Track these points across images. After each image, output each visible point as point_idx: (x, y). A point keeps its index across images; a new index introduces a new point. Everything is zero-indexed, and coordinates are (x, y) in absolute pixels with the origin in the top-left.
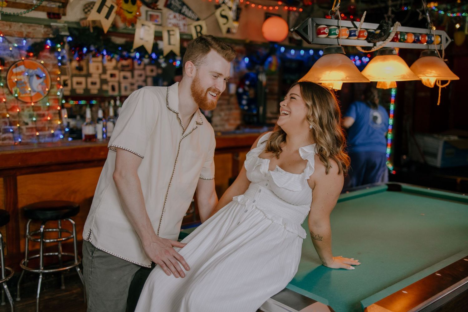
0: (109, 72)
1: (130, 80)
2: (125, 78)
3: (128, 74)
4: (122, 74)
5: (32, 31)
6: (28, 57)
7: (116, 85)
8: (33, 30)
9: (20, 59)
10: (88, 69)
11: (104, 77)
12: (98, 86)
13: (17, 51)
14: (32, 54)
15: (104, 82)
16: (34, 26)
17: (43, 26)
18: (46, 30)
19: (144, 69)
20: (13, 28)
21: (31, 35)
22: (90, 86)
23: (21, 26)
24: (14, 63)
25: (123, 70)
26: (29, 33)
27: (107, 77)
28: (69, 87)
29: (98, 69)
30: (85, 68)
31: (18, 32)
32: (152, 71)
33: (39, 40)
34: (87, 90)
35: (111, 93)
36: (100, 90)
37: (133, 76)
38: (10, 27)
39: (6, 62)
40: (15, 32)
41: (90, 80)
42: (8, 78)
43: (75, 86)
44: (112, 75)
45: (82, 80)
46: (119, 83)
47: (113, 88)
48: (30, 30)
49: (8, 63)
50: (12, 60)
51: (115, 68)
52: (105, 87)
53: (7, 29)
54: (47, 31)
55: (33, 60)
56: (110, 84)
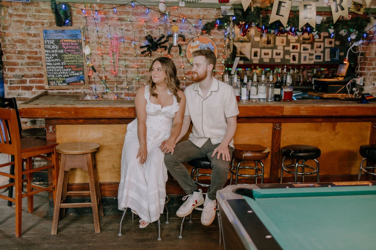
0: (291, 45)
1: (310, 51)
2: (305, 49)
3: (309, 46)
4: (303, 46)
5: (207, 14)
6: (202, 34)
7: (297, 55)
8: (208, 12)
9: (197, 36)
10: (275, 43)
11: (287, 48)
12: (281, 56)
13: (195, 29)
14: (204, 32)
15: (287, 52)
16: (209, 10)
17: (215, 9)
18: (217, 12)
19: (324, 41)
20: (193, 12)
21: (206, 17)
22: (275, 56)
23: (199, 10)
24: (192, 38)
25: (304, 43)
26: (205, 15)
27: (290, 48)
28: (258, 58)
29: (283, 42)
30: (272, 42)
31: (197, 15)
32: (331, 43)
33: (211, 21)
34: (272, 59)
35: (292, 62)
36: (283, 59)
37: (312, 48)
38: (192, 11)
39: (186, 38)
40: (194, 15)
41: (275, 51)
42: (187, 51)
43: (263, 56)
44: (294, 47)
45: (269, 51)
46: (300, 54)
47: (294, 58)
48: (205, 13)
49: (188, 39)
50: (191, 36)
51: (297, 41)
52: (287, 57)
53: (189, 13)
54: (219, 13)
55: (206, 36)
56: (292, 54)
